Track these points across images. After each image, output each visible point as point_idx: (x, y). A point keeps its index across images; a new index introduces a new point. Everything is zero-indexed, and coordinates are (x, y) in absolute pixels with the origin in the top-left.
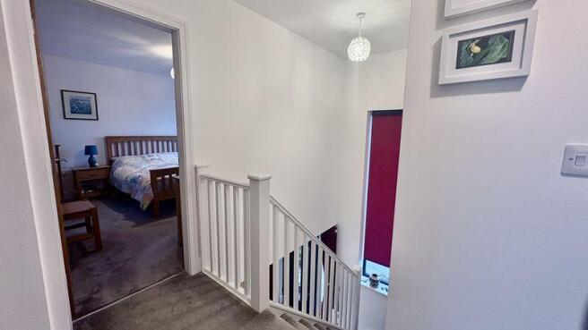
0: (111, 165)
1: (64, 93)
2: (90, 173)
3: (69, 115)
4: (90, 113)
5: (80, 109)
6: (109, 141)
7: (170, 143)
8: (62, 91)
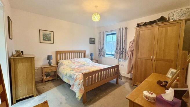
0: (57, 64)
1: (41, 31)
2: (49, 69)
3: (42, 41)
4: (51, 40)
5: (47, 38)
6: (57, 53)
7: (81, 54)
8: (40, 30)
